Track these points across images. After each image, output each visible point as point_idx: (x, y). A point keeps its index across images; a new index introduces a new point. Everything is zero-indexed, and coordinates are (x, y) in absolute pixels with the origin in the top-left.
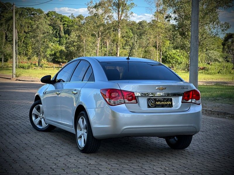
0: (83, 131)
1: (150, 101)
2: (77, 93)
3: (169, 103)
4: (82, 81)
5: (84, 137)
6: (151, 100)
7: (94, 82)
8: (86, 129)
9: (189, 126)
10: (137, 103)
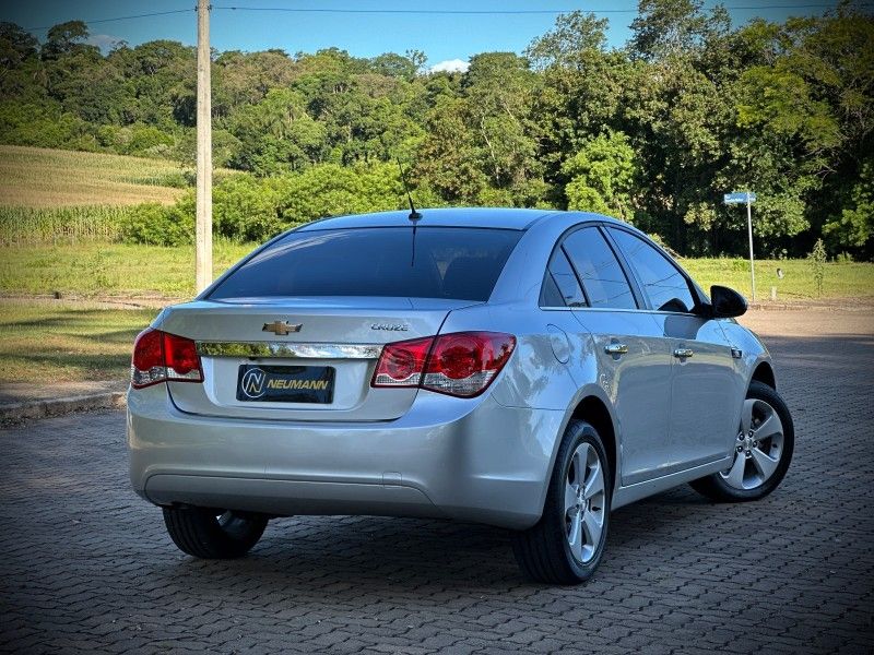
1: (249, 374)
3: (320, 385)
6: (251, 372)
9: (384, 482)
10: (202, 381)
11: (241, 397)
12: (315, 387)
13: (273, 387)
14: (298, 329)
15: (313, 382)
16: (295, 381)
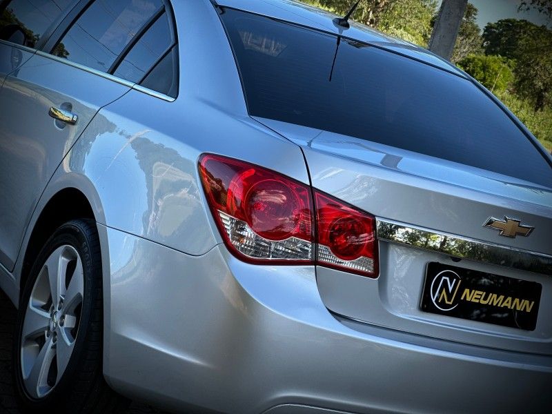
0: (57, 318)
1: (441, 277)
2: (73, 123)
3: (524, 305)
4: (112, 73)
5: (54, 347)
6: (444, 275)
7: (171, 99)
8: (77, 313)
11: (426, 306)
12: (518, 308)
13: (469, 299)
14: (530, 232)
15: (517, 300)
16: (495, 296)
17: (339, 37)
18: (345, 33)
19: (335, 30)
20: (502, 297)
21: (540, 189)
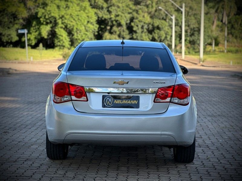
1: (107, 98)
9: (161, 135)
10: (87, 100)
11: (104, 106)
12: (133, 103)
13: (116, 103)
14: (128, 83)
15: (132, 101)
16: (125, 101)
17: (123, 47)
18: (124, 45)
19: (121, 45)
20: (127, 101)
21: (132, 75)
